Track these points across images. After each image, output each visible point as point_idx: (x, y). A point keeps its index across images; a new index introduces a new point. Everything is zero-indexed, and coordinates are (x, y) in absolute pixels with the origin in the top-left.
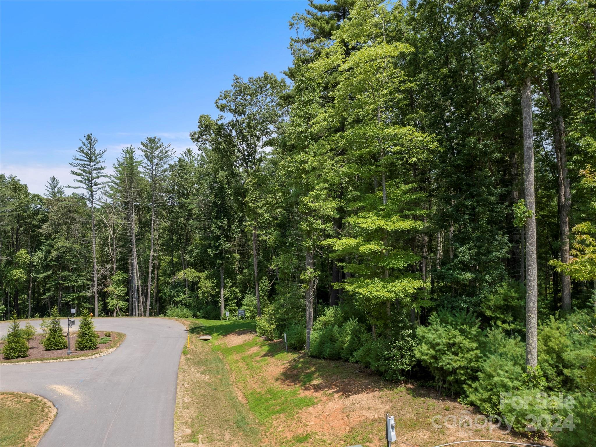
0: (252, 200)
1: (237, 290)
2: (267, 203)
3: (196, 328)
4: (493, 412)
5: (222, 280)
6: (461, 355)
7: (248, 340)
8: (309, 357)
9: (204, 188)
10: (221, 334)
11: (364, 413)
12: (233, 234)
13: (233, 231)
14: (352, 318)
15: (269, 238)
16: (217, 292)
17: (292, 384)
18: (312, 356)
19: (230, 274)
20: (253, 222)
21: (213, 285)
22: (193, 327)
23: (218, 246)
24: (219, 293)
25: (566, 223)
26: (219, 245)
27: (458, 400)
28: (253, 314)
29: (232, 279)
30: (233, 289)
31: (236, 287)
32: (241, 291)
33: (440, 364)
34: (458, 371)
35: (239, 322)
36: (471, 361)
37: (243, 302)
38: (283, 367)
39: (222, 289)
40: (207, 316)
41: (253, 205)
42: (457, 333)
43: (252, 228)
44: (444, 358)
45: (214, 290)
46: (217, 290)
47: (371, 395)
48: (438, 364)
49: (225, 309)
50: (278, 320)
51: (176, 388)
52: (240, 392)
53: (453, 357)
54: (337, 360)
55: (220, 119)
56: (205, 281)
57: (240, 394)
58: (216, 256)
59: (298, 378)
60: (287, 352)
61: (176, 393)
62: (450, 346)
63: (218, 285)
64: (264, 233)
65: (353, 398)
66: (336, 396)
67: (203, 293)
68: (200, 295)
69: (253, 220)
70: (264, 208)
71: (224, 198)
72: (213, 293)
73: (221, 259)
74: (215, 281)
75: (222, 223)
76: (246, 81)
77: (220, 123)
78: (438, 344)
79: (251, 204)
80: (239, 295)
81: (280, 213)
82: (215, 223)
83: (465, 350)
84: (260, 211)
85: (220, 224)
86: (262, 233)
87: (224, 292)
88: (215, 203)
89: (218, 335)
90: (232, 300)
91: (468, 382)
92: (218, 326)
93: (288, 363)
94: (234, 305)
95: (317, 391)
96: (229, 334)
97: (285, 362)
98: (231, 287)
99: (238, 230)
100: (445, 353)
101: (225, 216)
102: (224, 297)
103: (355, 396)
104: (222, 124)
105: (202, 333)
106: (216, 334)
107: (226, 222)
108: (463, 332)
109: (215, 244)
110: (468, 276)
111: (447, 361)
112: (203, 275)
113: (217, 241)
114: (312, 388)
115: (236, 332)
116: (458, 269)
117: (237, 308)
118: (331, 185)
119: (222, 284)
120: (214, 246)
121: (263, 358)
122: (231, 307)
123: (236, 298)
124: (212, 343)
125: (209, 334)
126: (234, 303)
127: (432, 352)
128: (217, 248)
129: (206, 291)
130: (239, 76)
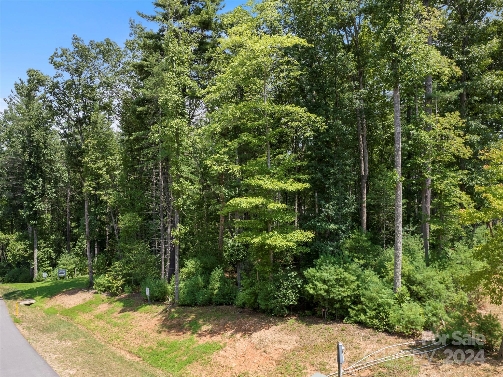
0: (93, 161)
1: (51, 250)
2: (107, 165)
3: (10, 294)
4: (382, 325)
5: (35, 240)
6: (347, 287)
7: (88, 299)
8: (179, 306)
9: (17, 146)
10: (46, 296)
11: (278, 346)
12: (48, 194)
13: (49, 192)
14: (218, 267)
15: (110, 198)
16: (29, 254)
17: (180, 333)
18: (182, 305)
19: (43, 235)
20: (92, 183)
21: (26, 246)
22: (6, 293)
23: (32, 207)
24: (33, 254)
25: (364, 187)
26: (34, 205)
27: (344, 321)
28: (71, 272)
29: (45, 240)
30: (47, 249)
31: (50, 247)
32: (55, 251)
33: (332, 296)
34: (345, 299)
35: (61, 282)
36: (354, 290)
37: (59, 262)
38: (156, 319)
39: (36, 250)
40: (15, 280)
41: (93, 166)
42: (342, 270)
43: (91, 189)
44: (334, 291)
45: (26, 251)
46: (30, 252)
47: (271, 330)
48: (330, 296)
49: (39, 270)
50: (125, 276)
51: (46, 362)
52: (122, 351)
53: (341, 289)
54: (209, 305)
55: (57, 77)
56: (15, 243)
57: (123, 353)
58: (29, 217)
59: (184, 327)
60: (150, 305)
61: (51, 368)
62: (337, 280)
63: (31, 247)
64: (104, 193)
65: (255, 335)
66: (238, 336)
67: (13, 256)
68: (10, 258)
69: (92, 180)
70: (104, 169)
71: (40, 158)
72: (26, 255)
73: (35, 220)
74: (28, 243)
75: (37, 183)
76: (86, 43)
77: (55, 80)
78: (329, 281)
79: (90, 165)
80: (53, 255)
81: (119, 174)
82: (28, 183)
83: (349, 282)
84: (100, 172)
85: (34, 184)
86: (102, 193)
87: (36, 253)
88: (29, 163)
89: (42, 298)
90: (45, 261)
91: (352, 306)
92: (38, 288)
93: (159, 314)
94: (48, 265)
95: (213, 336)
96: (56, 295)
97: (155, 314)
98: (45, 247)
99: (54, 190)
100: (334, 287)
101: (40, 176)
102: (37, 258)
103: (256, 334)
104: (58, 83)
105: (21, 298)
106: (39, 297)
107: (41, 182)
108: (346, 269)
109: (28, 204)
110: (333, 226)
111: (337, 293)
112: (12, 237)
113: (31, 202)
114: (206, 333)
115: (63, 292)
116: (324, 221)
117: (51, 268)
118: (230, 150)
119: (36, 245)
120: (28, 206)
121: (122, 314)
122: (45, 267)
123: (50, 258)
124: (39, 307)
125: (30, 298)
126: (48, 264)
127: (326, 287)
128: (31, 209)
129: (18, 253)
130: (78, 37)
